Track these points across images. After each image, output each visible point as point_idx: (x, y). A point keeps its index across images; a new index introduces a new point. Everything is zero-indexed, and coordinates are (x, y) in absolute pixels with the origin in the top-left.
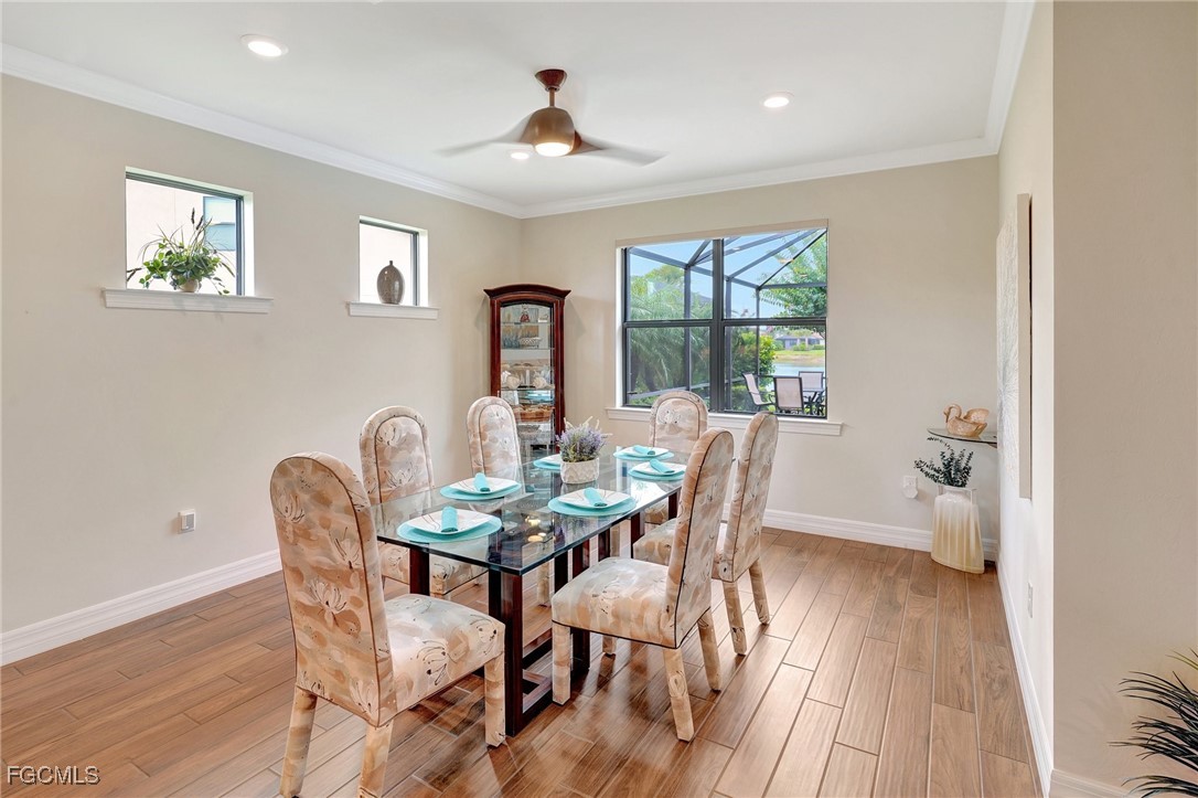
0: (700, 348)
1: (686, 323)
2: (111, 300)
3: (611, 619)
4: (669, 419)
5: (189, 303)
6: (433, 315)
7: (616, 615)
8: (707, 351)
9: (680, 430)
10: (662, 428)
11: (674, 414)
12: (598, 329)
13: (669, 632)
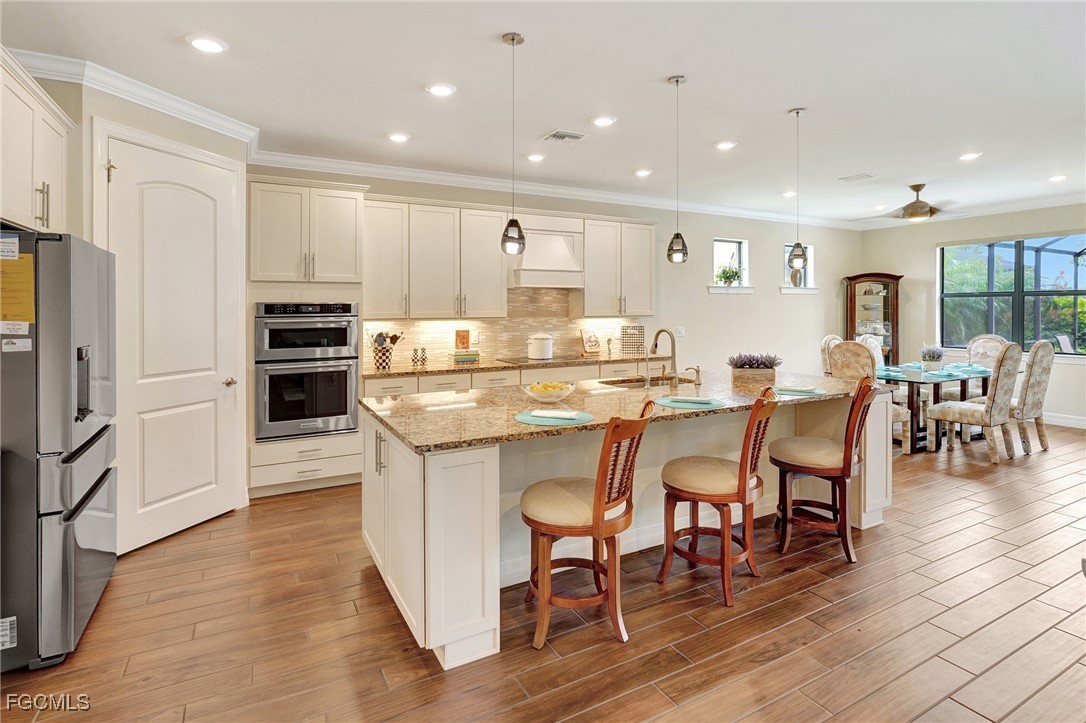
0: (1003, 311)
1: (990, 295)
2: (711, 291)
3: (958, 416)
4: (981, 350)
5: (730, 291)
6: (816, 292)
7: (960, 414)
8: (1010, 314)
9: (989, 356)
10: (976, 355)
11: (984, 347)
12: (923, 299)
13: (988, 421)
